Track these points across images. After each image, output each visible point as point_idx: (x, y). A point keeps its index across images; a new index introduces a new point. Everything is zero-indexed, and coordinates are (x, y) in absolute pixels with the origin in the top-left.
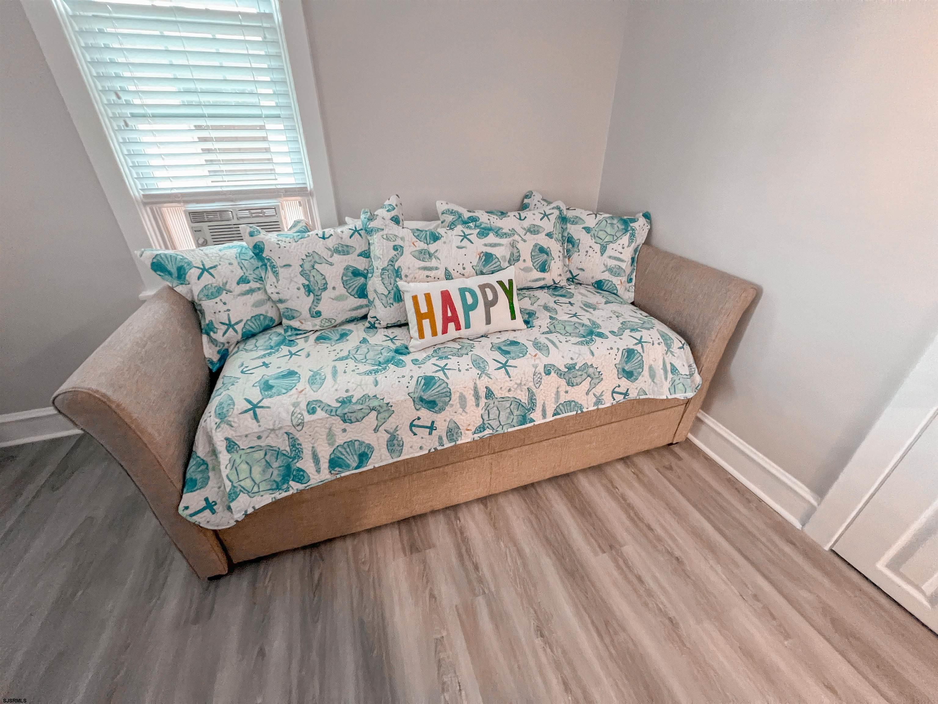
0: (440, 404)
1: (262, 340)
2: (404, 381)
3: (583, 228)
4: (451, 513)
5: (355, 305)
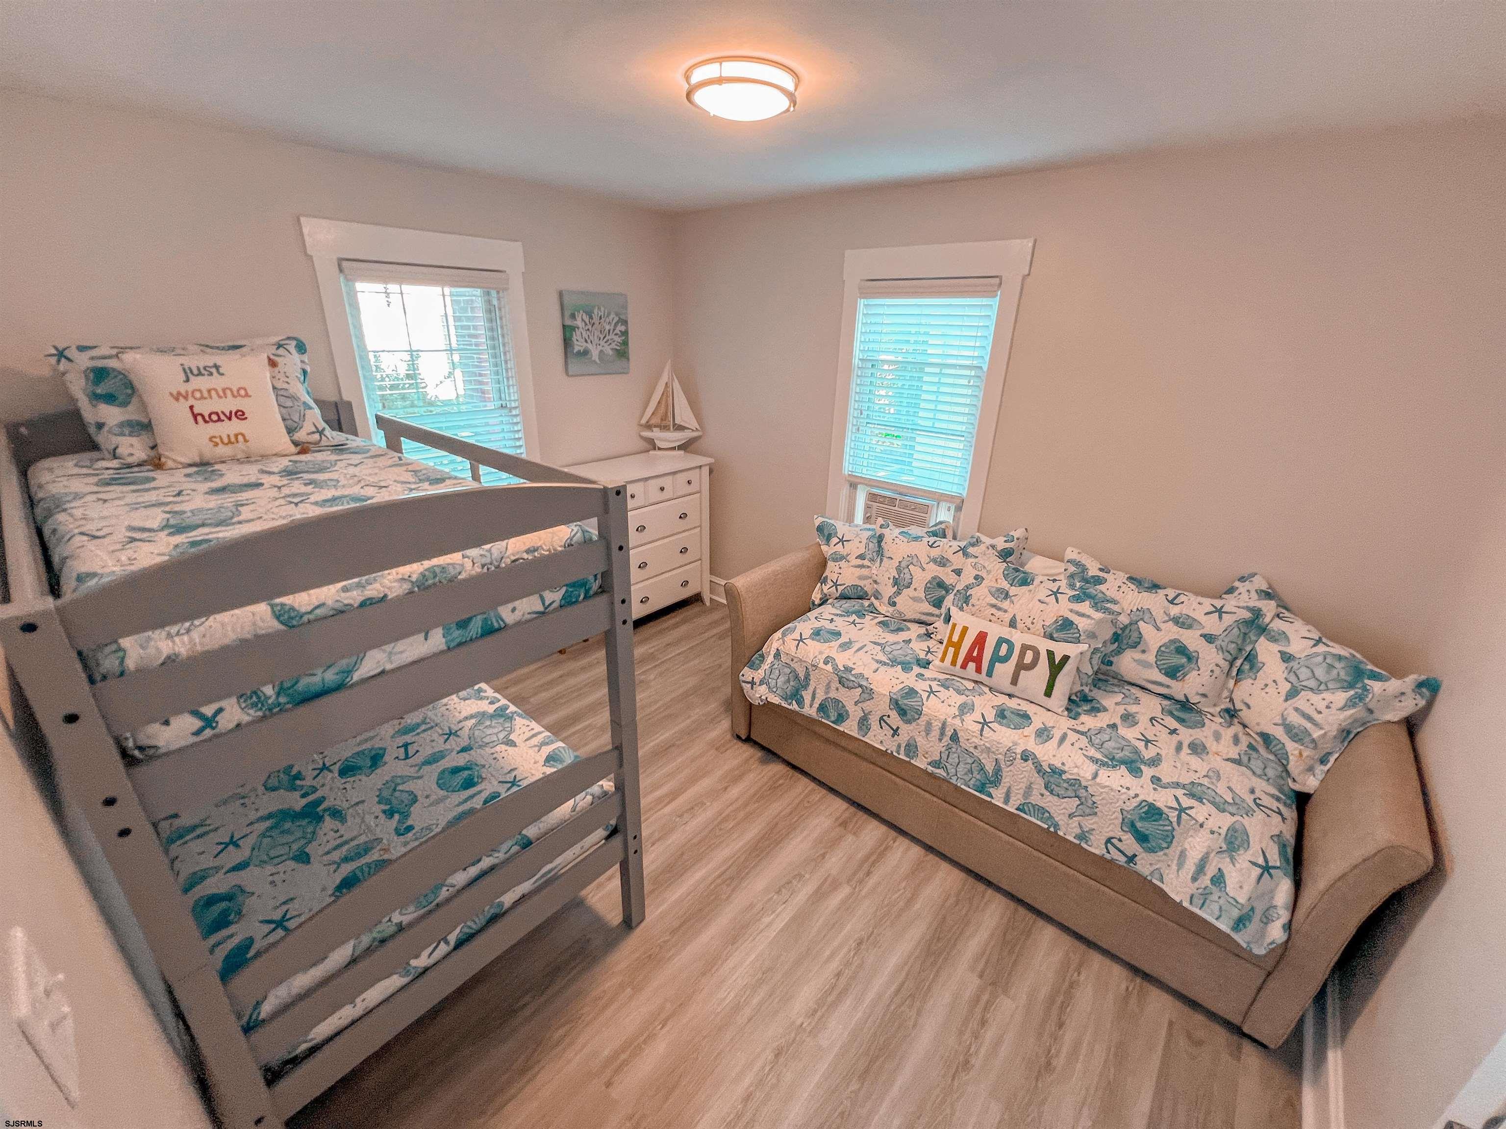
0: (909, 717)
1: (847, 604)
2: (894, 681)
3: (1279, 651)
4: (893, 834)
5: (926, 611)
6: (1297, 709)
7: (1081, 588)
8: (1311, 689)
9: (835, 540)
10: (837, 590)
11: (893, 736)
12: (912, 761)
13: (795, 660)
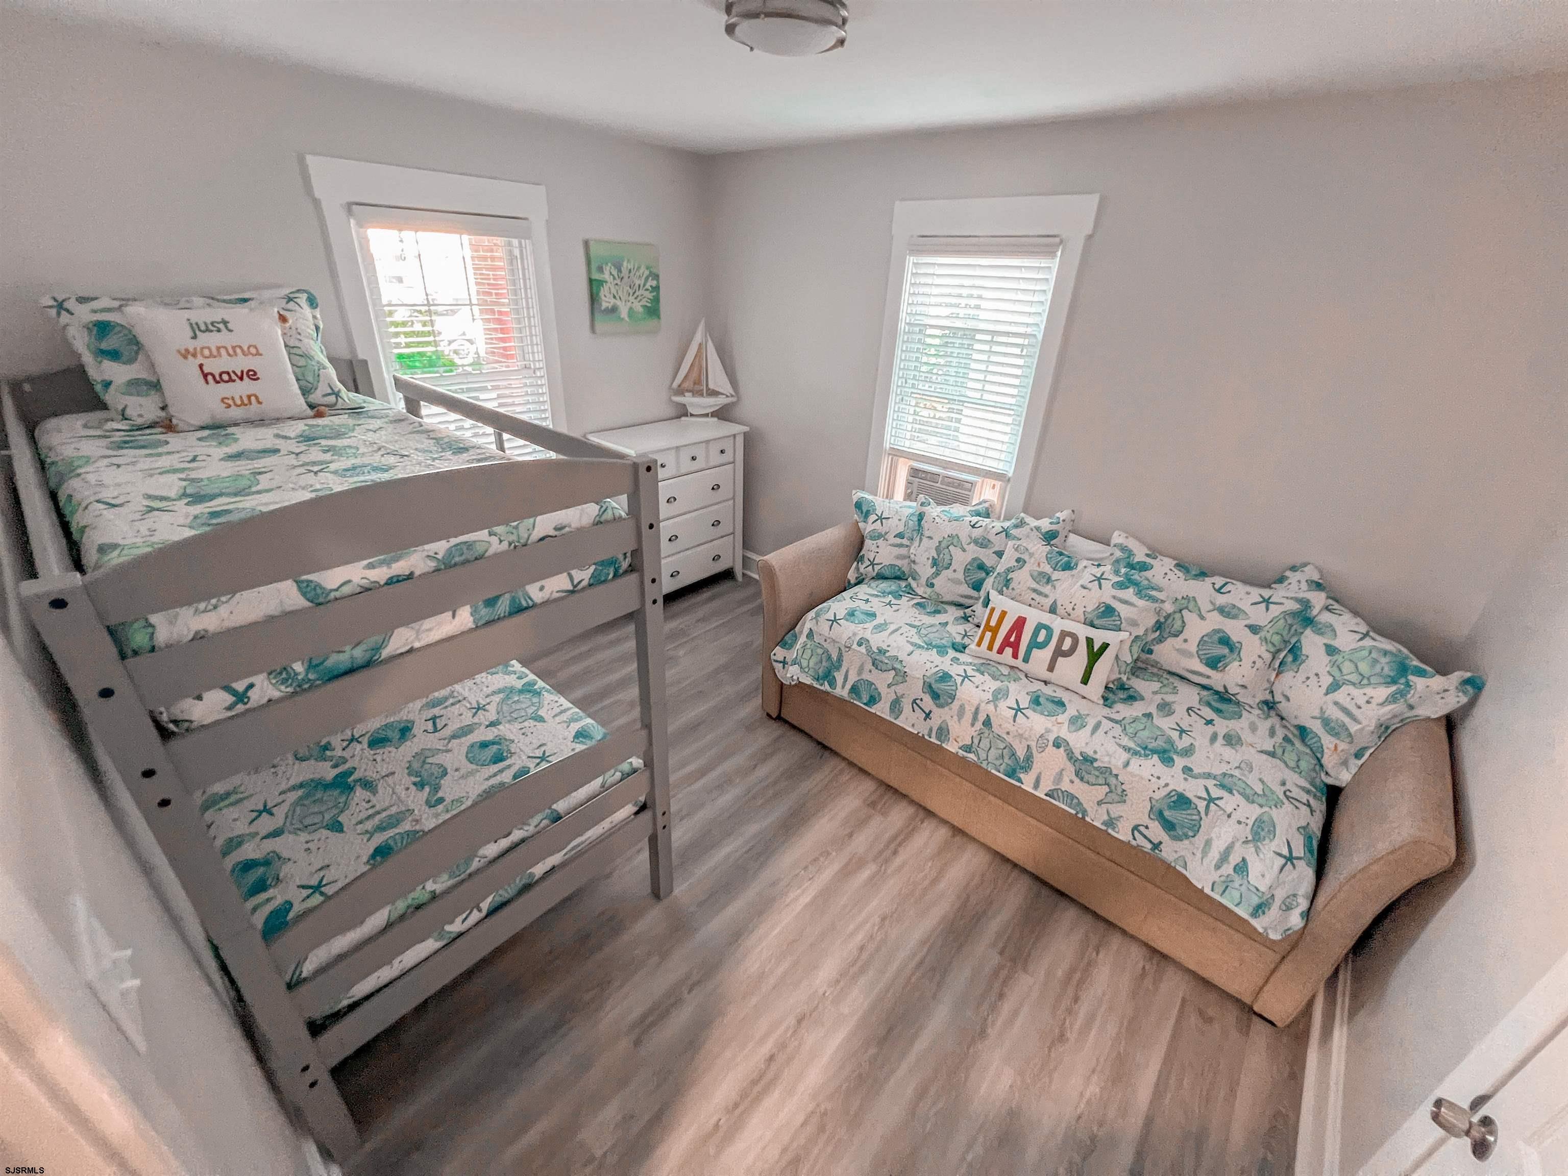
0: (942, 700)
1: (884, 585)
2: (929, 665)
3: (1325, 644)
4: (921, 814)
5: (966, 593)
6: (1336, 703)
7: (1126, 574)
8: (1354, 684)
9: (873, 518)
10: (874, 570)
11: (925, 720)
12: (944, 745)
13: (828, 641)
